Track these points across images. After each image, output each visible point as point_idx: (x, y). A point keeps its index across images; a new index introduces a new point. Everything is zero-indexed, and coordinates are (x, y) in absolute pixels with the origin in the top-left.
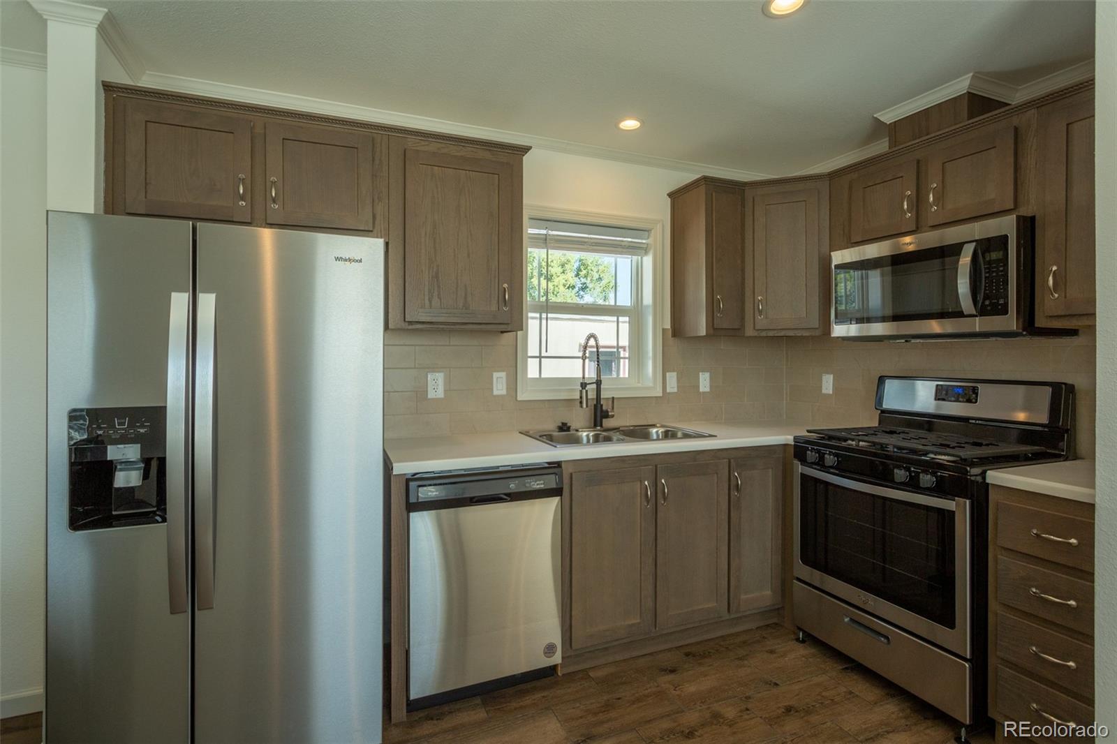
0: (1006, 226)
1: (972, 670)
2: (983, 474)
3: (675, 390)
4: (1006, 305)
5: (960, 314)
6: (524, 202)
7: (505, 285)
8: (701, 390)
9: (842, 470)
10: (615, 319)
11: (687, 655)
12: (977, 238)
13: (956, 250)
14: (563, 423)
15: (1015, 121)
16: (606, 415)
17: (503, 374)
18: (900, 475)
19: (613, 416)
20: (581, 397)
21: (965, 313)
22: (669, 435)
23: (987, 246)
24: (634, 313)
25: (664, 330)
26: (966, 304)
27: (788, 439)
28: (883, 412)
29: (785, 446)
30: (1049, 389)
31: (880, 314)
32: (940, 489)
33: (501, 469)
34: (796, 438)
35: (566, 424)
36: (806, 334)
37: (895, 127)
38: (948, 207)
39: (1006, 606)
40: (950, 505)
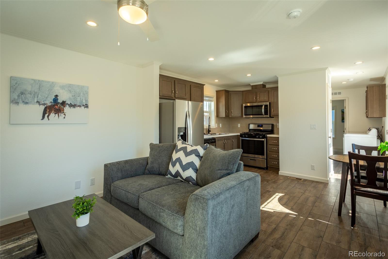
0: (268, 104)
1: (266, 160)
2: (267, 135)
3: (217, 127)
4: (268, 114)
5: (262, 115)
8: (221, 127)
9: (248, 137)
10: (207, 114)
12: (264, 104)
13: (262, 106)
15: (268, 89)
16: (210, 131)
20: (209, 128)
22: (219, 134)
23: (266, 106)
24: (210, 113)
25: (215, 116)
26: (263, 113)
27: (239, 134)
28: (249, 129)
29: (238, 135)
30: (271, 125)
32: (262, 138)
34: (240, 134)
36: (239, 117)
37: (252, 86)
38: (260, 99)
39: (269, 151)
40: (263, 140)
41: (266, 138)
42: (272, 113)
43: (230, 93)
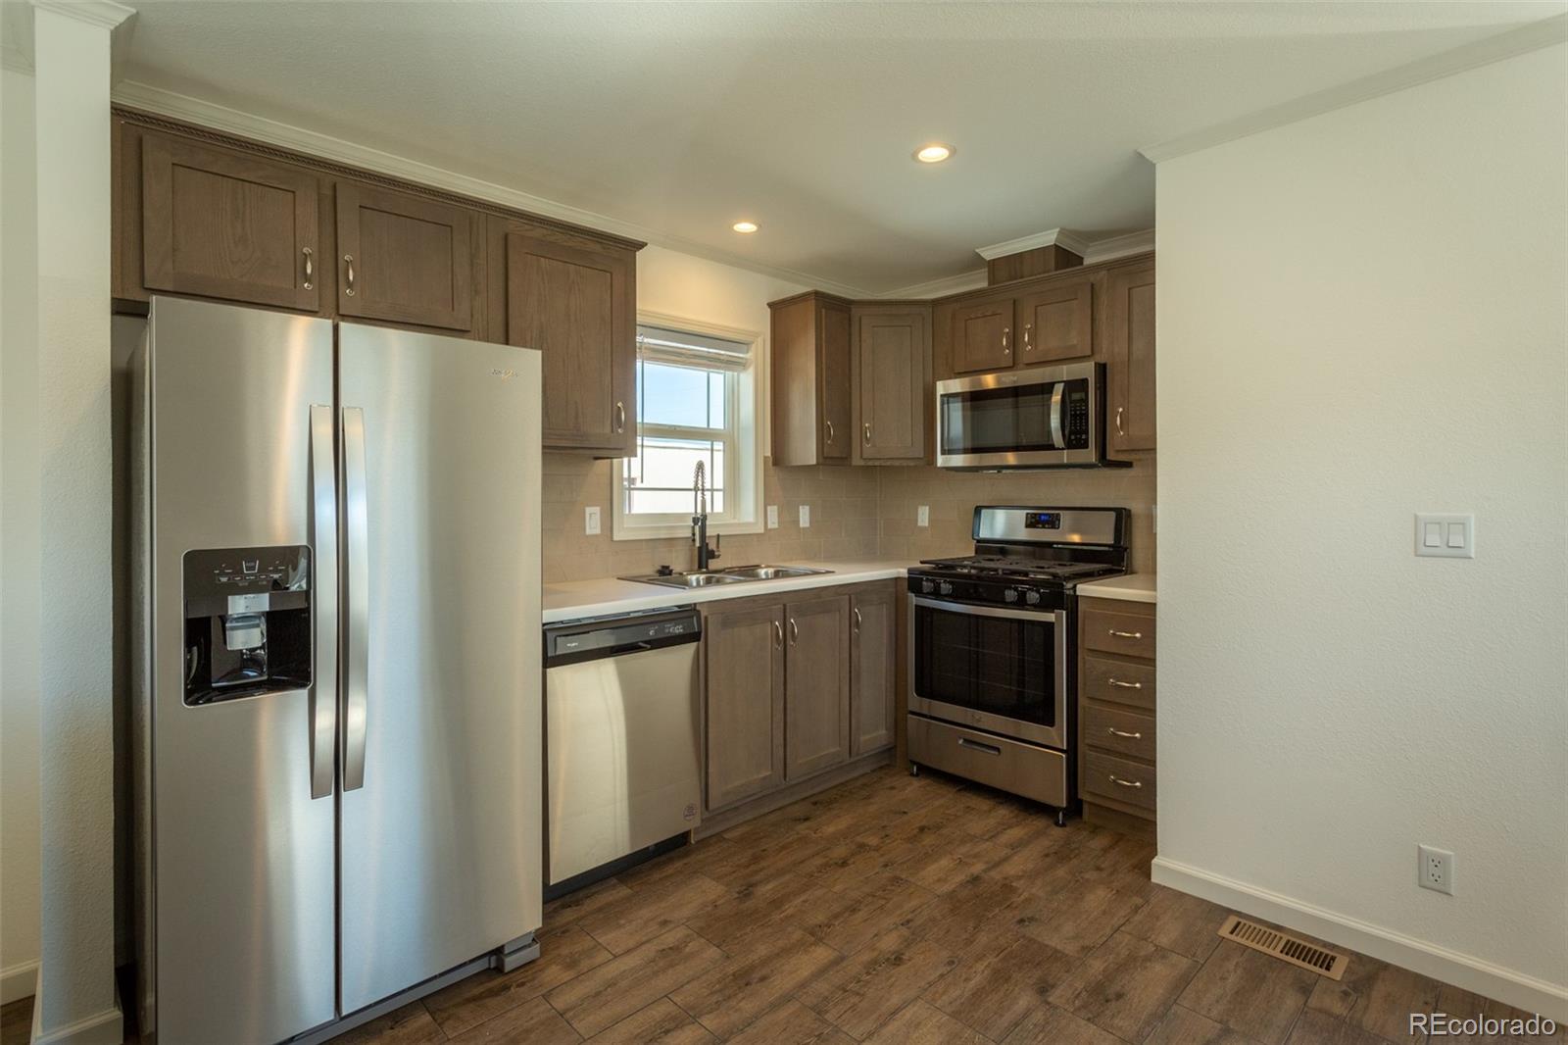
0: (1086, 370)
1: (1068, 759)
2: (1075, 586)
3: (776, 526)
4: (1087, 440)
5: (1051, 447)
6: (638, 307)
7: (620, 404)
8: (801, 525)
9: (954, 597)
10: (708, 444)
11: (815, 803)
12: (1064, 379)
13: (1047, 389)
14: (663, 567)
15: (1092, 278)
16: (712, 555)
17: (597, 510)
18: (1010, 595)
19: (719, 556)
20: (694, 535)
21: (1056, 446)
22: (777, 575)
23: (1075, 386)
24: (729, 438)
25: (765, 457)
26: (1057, 438)
27: (903, 572)
28: (978, 541)
29: (897, 579)
30: (1115, 515)
31: (961, 446)
32: (1044, 606)
33: (632, 615)
34: (910, 571)
35: (668, 567)
36: (912, 464)
37: (993, 265)
38: (1040, 348)
39: (1091, 698)
40: (1050, 617)
41: (1072, 605)
42: (1117, 438)
43: (856, 312)
